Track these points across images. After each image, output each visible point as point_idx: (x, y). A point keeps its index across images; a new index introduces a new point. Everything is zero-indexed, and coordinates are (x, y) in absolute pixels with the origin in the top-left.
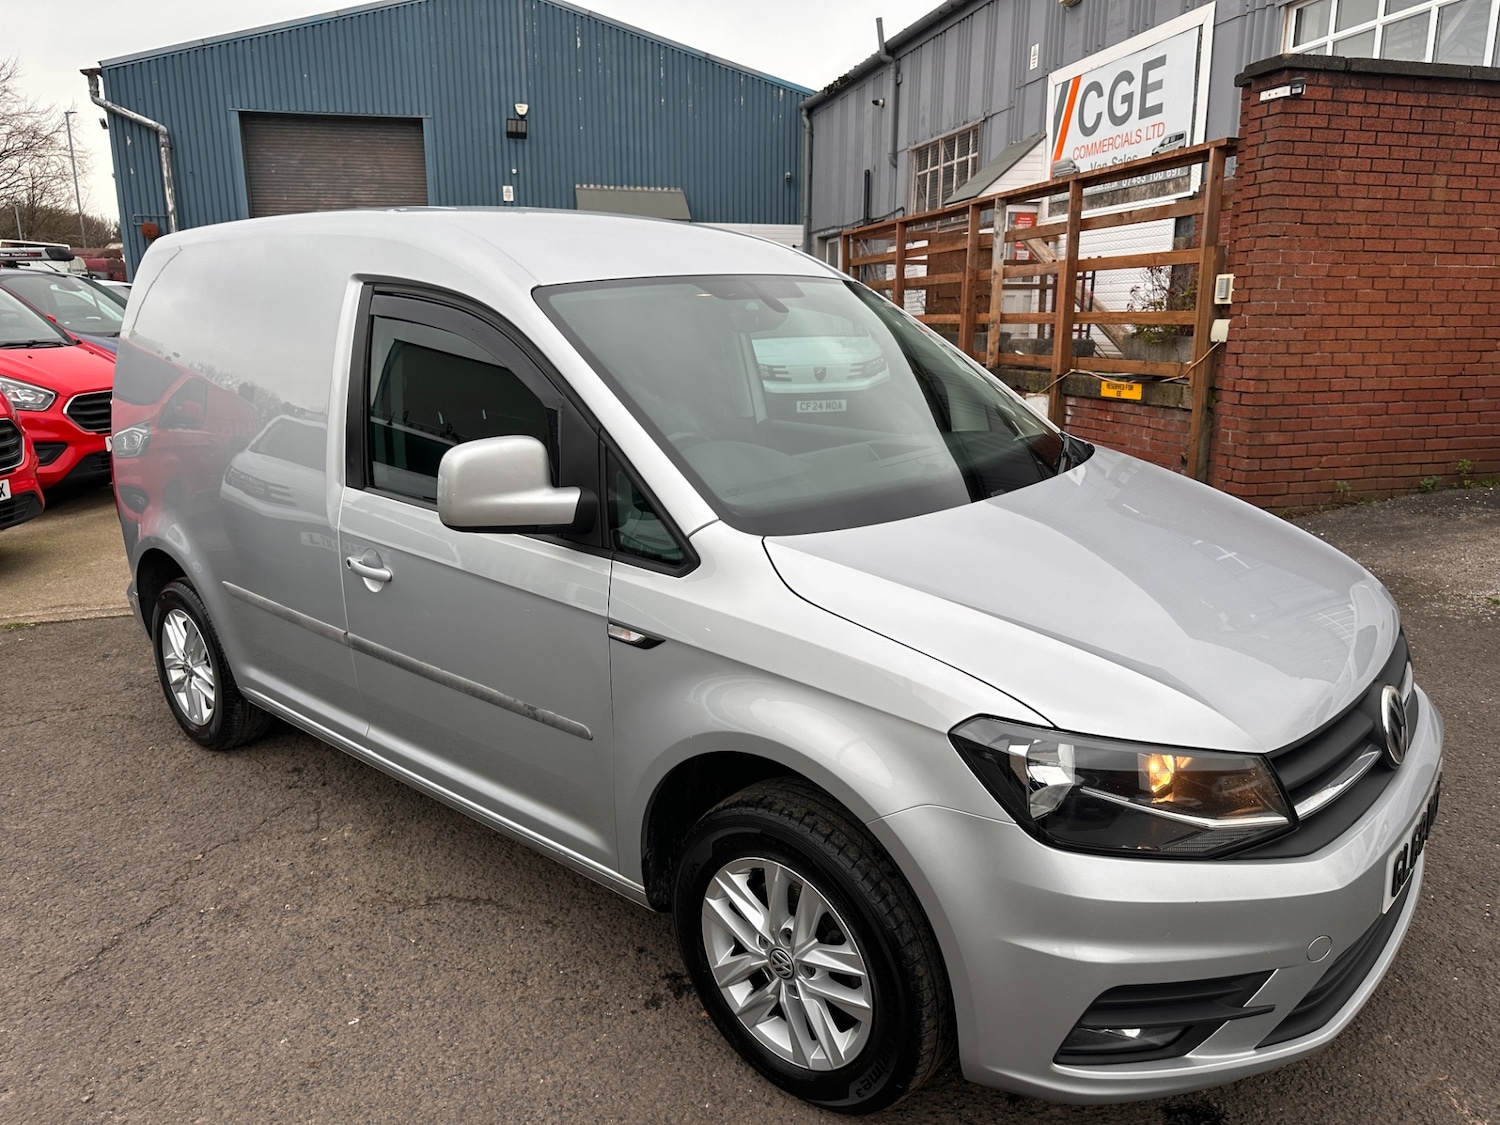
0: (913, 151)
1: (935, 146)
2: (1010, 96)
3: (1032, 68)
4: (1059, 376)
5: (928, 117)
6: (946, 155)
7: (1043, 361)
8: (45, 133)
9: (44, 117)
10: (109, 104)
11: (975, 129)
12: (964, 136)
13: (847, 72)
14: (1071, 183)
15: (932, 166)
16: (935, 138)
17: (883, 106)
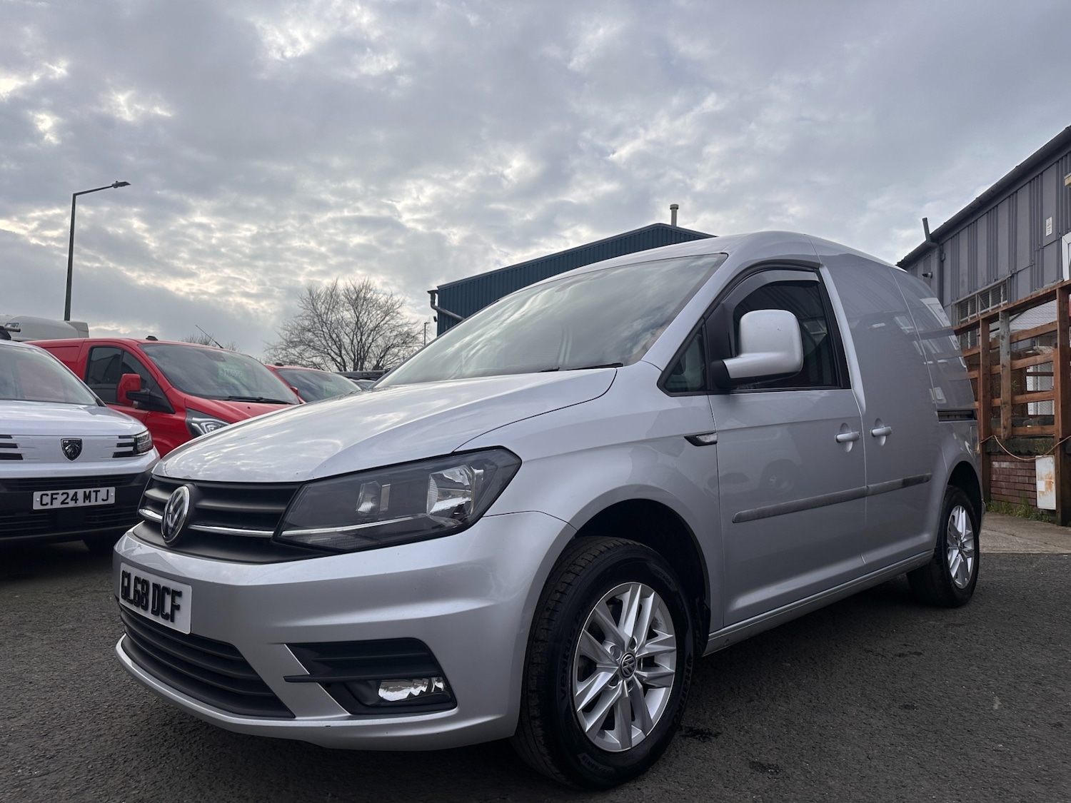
0: (956, 304)
1: (972, 299)
2: (1031, 257)
3: (1047, 234)
4: (1061, 439)
5: (966, 280)
6: (982, 304)
7: (1049, 430)
8: (413, 335)
9: (414, 326)
10: (439, 308)
11: (1004, 283)
12: (996, 290)
13: (903, 258)
14: (1057, 291)
15: (971, 314)
16: (973, 294)
17: (931, 277)
